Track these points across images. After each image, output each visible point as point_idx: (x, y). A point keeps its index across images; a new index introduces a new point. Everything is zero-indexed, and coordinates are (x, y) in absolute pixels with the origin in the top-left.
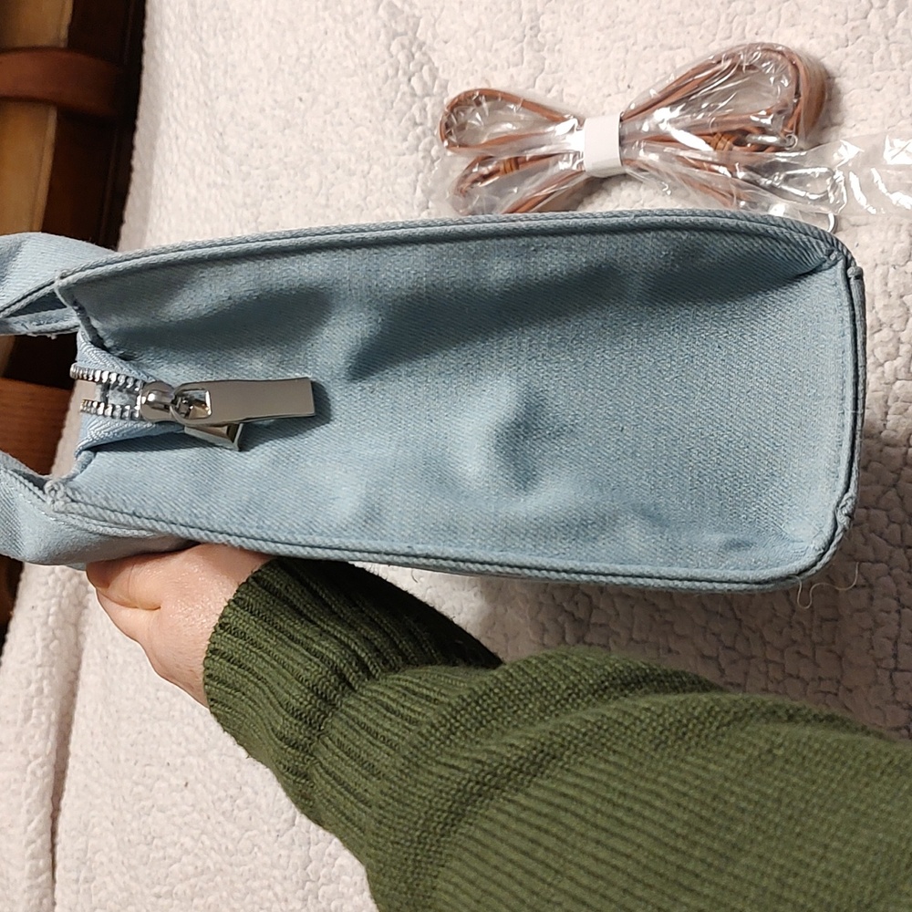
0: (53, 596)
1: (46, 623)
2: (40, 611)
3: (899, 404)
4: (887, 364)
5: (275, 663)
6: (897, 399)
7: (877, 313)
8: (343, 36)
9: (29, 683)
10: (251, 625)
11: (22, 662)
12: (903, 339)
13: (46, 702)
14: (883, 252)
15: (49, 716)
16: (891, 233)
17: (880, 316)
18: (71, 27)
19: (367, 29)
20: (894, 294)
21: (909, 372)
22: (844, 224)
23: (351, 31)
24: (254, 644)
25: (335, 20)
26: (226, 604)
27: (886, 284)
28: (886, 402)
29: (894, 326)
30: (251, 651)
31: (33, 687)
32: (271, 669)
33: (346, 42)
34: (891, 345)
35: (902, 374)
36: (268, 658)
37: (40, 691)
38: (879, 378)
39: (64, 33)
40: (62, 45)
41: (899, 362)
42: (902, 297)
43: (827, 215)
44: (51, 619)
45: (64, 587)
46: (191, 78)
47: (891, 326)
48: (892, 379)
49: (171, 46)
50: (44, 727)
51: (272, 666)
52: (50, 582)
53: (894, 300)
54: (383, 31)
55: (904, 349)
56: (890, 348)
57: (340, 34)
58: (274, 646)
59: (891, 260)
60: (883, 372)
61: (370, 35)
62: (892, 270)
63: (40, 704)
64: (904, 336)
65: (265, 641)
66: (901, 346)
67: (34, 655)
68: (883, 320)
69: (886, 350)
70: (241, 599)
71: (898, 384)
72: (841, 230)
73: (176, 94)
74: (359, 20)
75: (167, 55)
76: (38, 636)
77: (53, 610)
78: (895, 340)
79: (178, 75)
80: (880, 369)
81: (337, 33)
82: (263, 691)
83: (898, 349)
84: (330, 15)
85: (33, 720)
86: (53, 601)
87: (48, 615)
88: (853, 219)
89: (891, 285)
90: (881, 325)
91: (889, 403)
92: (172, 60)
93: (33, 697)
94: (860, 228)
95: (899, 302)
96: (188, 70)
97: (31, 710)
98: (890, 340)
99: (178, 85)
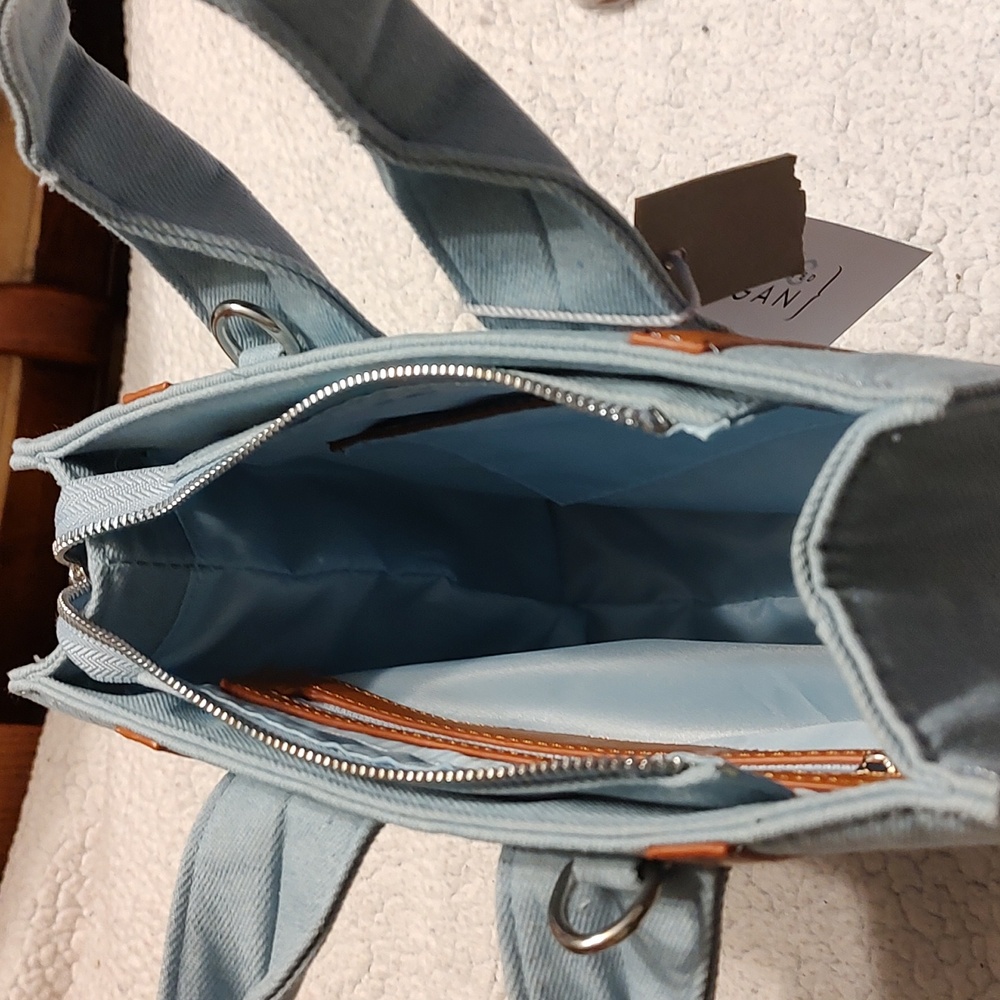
8: (388, 307)
18: (39, 254)
19: (420, 304)
23: (399, 301)
25: (376, 285)
33: (393, 315)
39: (30, 261)
40: (28, 278)
46: (187, 343)
49: (162, 297)
54: (441, 307)
57: (384, 305)
61: (425, 311)
73: (168, 363)
74: (408, 289)
75: (157, 309)
79: (170, 337)
81: (379, 303)
84: (368, 277)
92: (163, 314)
96: (184, 333)
99: (171, 352)
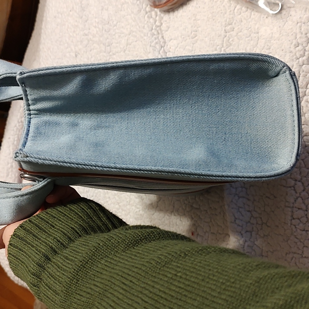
0: (16, 134)
1: (13, 144)
2: (11, 139)
3: (304, 73)
4: (300, 59)
5: (27, 256)
6: (303, 71)
7: (297, 40)
9: (8, 164)
10: (19, 243)
11: (6, 157)
12: (306, 50)
13: (14, 170)
14: (300, 18)
15: (15, 175)
16: (303, 11)
17: (299, 41)
20: (304, 33)
21: (308, 61)
22: (285, 7)
24: (20, 250)
26: (11, 237)
27: (301, 29)
28: (299, 72)
29: (303, 45)
30: (19, 253)
31: (9, 165)
32: (26, 259)
34: (302, 52)
35: (305, 62)
36: (25, 255)
37: (12, 166)
38: (297, 64)
41: (305, 58)
42: (306, 34)
43: (279, 4)
44: (15, 142)
45: (19, 131)
47: (302, 44)
48: (302, 64)
50: (13, 178)
51: (26, 257)
52: (15, 130)
53: (304, 35)
55: (307, 53)
56: (302, 53)
58: (26, 250)
59: (303, 21)
60: (299, 62)
62: (303, 24)
63: (12, 171)
64: (307, 48)
65: (24, 248)
66: (306, 52)
67: (10, 154)
68: (300, 42)
69: (300, 53)
70: (16, 234)
71: (304, 66)
72: (284, 9)
76: (11, 148)
77: (16, 139)
78: (303, 50)
80: (298, 60)
82: (24, 267)
83: (304, 53)
85: (10, 176)
86: (16, 136)
87: (14, 141)
88: (288, 5)
89: (302, 29)
90: (299, 44)
91: (301, 73)
93: (9, 168)
94: (291, 9)
95: (305, 36)
97: (9, 173)
98: (302, 50)
